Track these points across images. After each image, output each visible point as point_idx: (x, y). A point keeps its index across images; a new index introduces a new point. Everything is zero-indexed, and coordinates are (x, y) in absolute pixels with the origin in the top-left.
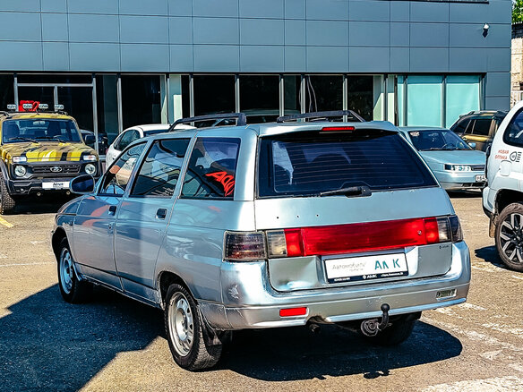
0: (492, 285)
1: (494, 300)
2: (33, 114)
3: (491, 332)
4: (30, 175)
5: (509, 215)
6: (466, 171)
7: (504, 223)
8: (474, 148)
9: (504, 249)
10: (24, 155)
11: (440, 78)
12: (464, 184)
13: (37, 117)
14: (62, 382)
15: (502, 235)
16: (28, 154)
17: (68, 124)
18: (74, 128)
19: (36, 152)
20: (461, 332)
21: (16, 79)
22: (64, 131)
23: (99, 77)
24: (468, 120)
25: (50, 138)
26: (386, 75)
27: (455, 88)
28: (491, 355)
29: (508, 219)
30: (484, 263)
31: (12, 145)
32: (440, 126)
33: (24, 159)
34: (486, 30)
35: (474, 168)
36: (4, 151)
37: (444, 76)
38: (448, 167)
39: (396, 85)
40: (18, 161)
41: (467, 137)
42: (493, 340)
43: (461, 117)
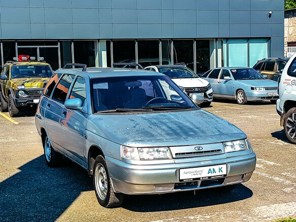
0: (284, 152)
1: (286, 160)
2: (27, 62)
3: (287, 178)
4: (26, 96)
5: (292, 114)
6: (262, 90)
7: (289, 119)
8: (266, 78)
9: (289, 133)
10: (23, 85)
11: (246, 41)
12: (262, 98)
13: (30, 64)
14: (58, 207)
15: (287, 125)
16: (26, 84)
17: (46, 68)
18: (50, 70)
19: (30, 83)
20: (271, 178)
21: (16, 43)
22: (44, 71)
23: (61, 42)
24: (262, 63)
25: (36, 75)
26: (217, 39)
27: (254, 46)
28: (288, 190)
29: (291, 116)
30: (278, 140)
31: (16, 79)
32: (246, 66)
33: (23, 87)
34: (270, 14)
35: (267, 89)
36: (12, 83)
37: (248, 39)
38: (252, 89)
39: (222, 44)
40: (20, 88)
41: (262, 72)
42: (288, 182)
43: (258, 61)
